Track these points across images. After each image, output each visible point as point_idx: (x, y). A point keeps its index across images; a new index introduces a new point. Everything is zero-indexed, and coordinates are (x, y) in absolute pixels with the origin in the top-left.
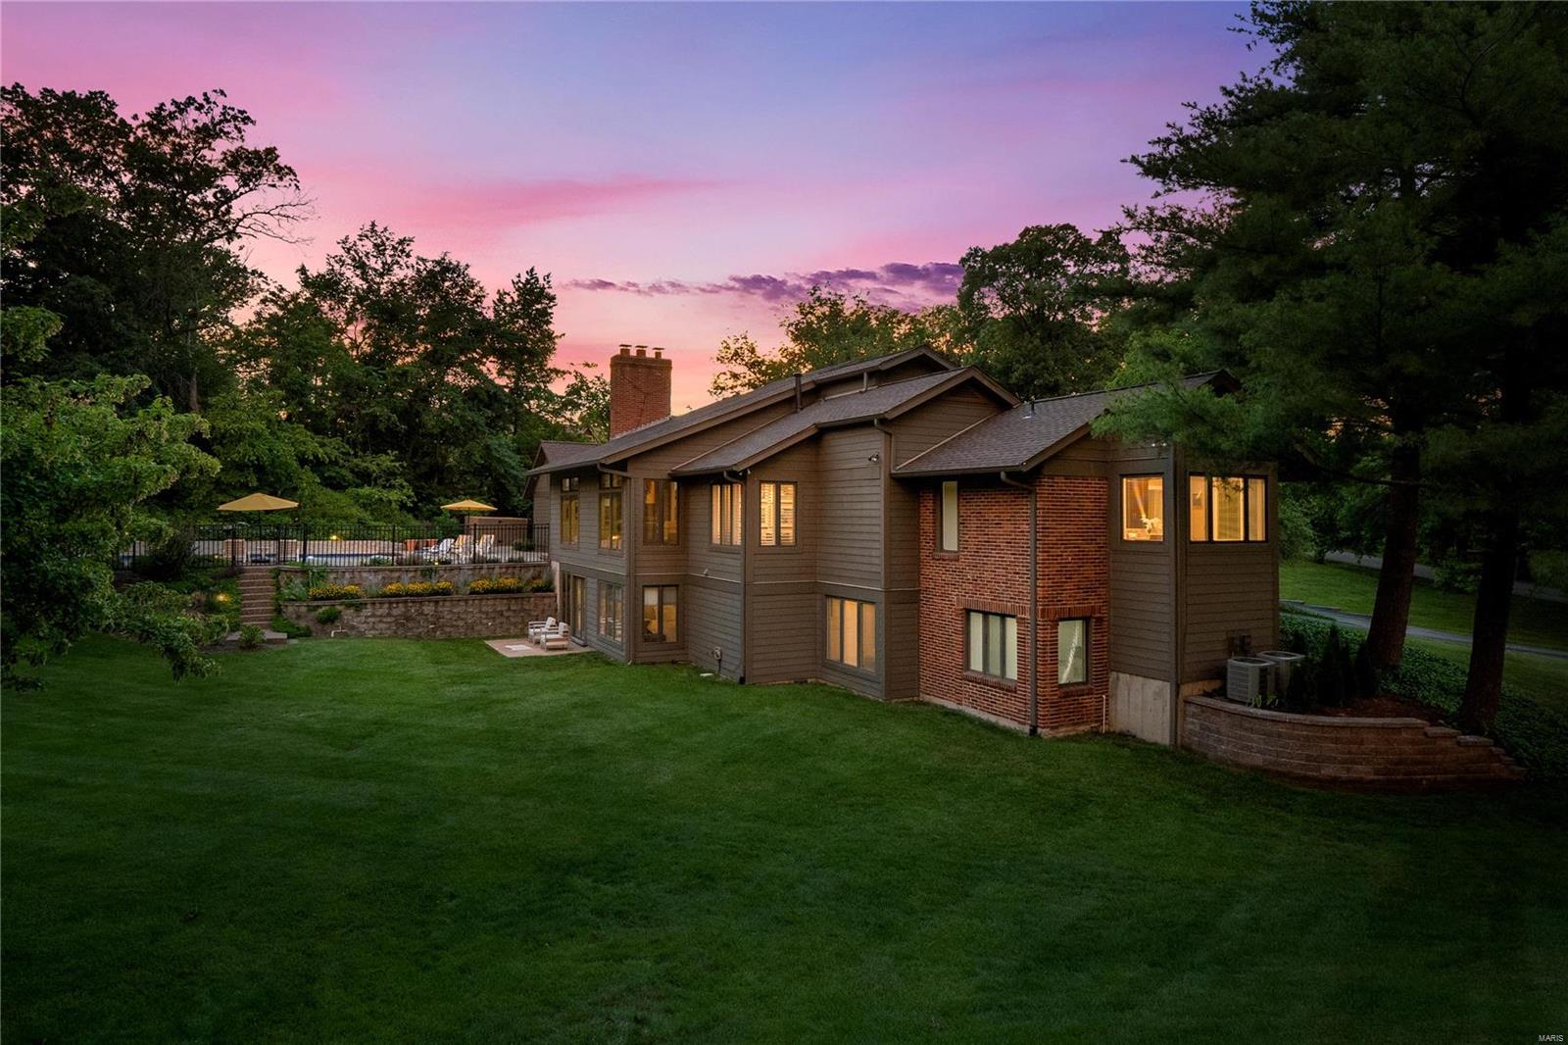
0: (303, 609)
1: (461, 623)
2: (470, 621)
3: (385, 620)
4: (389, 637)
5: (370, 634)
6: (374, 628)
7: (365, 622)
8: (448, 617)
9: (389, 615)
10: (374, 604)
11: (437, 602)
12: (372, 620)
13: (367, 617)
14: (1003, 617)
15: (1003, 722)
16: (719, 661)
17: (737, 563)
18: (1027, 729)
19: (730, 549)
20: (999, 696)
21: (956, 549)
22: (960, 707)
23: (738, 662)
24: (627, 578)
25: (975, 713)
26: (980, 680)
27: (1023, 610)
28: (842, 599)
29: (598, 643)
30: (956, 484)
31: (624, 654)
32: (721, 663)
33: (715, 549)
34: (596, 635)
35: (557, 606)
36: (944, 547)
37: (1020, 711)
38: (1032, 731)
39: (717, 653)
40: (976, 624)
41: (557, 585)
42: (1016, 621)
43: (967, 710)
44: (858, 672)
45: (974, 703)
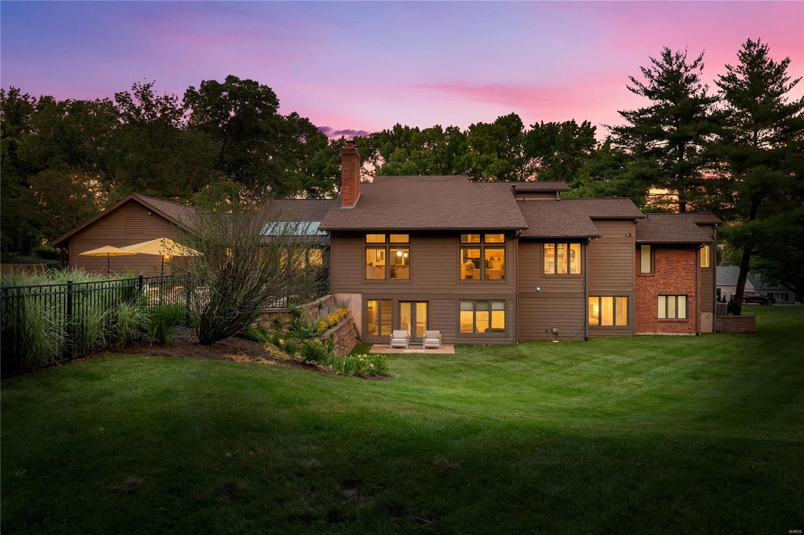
14: (677, 296)
15: (680, 334)
16: (556, 334)
17: (578, 283)
18: (694, 334)
19: (568, 276)
20: (678, 325)
21: (649, 272)
22: (656, 333)
23: (579, 332)
24: (515, 295)
25: (665, 334)
26: (667, 321)
27: (691, 292)
28: (600, 297)
29: (458, 339)
30: (649, 246)
31: (512, 339)
32: (558, 335)
33: (550, 277)
34: (454, 335)
35: (354, 325)
36: (642, 272)
37: (689, 329)
38: (697, 334)
39: (555, 330)
40: (661, 301)
41: (353, 310)
42: (685, 297)
43: (660, 334)
44: (614, 328)
45: (664, 330)
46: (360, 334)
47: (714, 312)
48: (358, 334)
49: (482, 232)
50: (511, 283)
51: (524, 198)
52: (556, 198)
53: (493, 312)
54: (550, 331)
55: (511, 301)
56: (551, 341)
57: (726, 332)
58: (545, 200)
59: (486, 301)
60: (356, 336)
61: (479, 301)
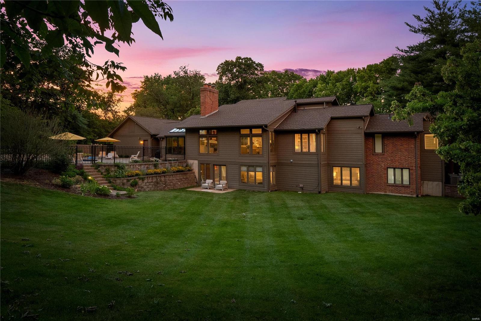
0: (125, 181)
1: (172, 184)
2: (174, 183)
3: (151, 184)
4: (153, 190)
5: (147, 190)
6: (148, 187)
7: (146, 185)
8: (168, 182)
9: (152, 182)
10: (147, 178)
11: (165, 176)
12: (147, 184)
13: (146, 183)
14: (402, 169)
15: (404, 195)
16: (302, 188)
17: (314, 157)
18: (414, 196)
19: (309, 153)
20: (403, 189)
21: (381, 152)
22: (386, 193)
23: (315, 187)
24: (268, 163)
25: (393, 194)
26: (395, 185)
27: (412, 167)
28: (341, 167)
29: (240, 186)
30: (381, 135)
31: (266, 188)
32: (303, 188)
33: (298, 153)
34: (238, 184)
35: (195, 176)
36: (376, 152)
37: (411, 192)
38: (417, 196)
39: (301, 185)
40: (391, 172)
41: (195, 168)
42: (408, 169)
43: (389, 194)
44: (350, 187)
45: (392, 192)
46: (198, 181)
47: (442, 182)
48: (197, 181)
49: (251, 127)
50: (265, 157)
51: (304, 108)
52: (324, 106)
53: (257, 173)
54: (298, 186)
55: (265, 167)
56: (297, 192)
57: (453, 197)
58: (318, 108)
59: (253, 166)
60: (196, 181)
61: (249, 166)
